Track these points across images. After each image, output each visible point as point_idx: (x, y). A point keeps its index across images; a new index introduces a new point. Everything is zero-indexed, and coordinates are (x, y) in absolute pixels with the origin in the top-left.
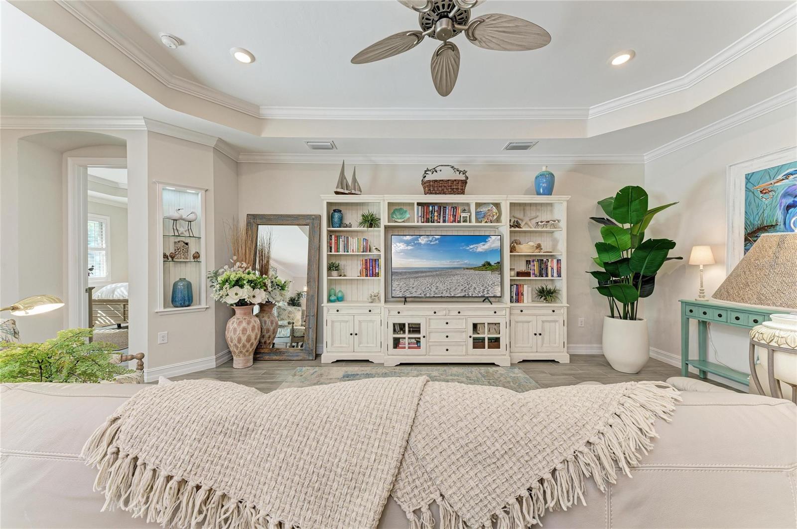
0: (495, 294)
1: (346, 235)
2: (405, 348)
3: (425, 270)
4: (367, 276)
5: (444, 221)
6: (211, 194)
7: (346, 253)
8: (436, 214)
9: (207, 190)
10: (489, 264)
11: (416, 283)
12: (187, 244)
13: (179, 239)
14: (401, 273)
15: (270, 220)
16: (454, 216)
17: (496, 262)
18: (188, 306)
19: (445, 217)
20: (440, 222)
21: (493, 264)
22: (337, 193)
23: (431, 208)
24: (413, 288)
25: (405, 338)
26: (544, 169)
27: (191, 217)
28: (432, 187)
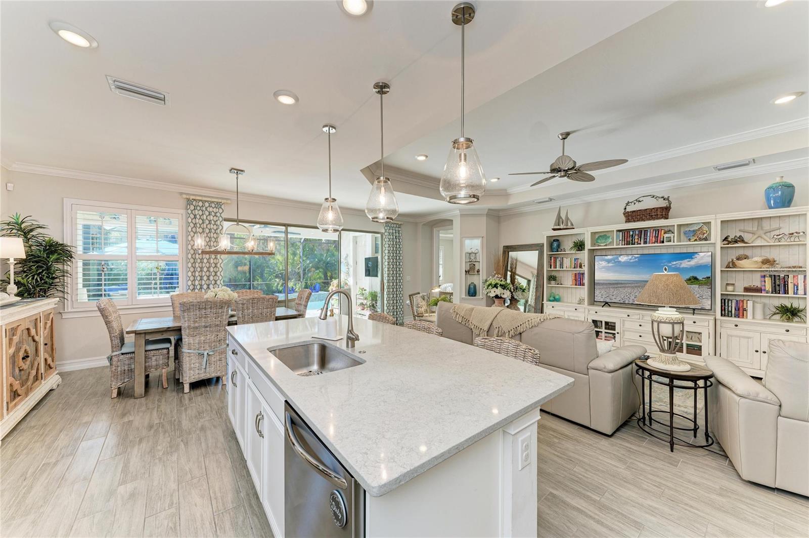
0: (702, 306)
1: (562, 256)
2: (602, 339)
3: (626, 282)
4: (576, 285)
5: (645, 243)
6: (485, 239)
7: (561, 269)
8: (636, 237)
9: (483, 237)
10: (695, 278)
11: (615, 292)
12: (474, 265)
13: (471, 263)
14: (603, 284)
15: (515, 248)
16: (657, 237)
17: (705, 277)
18: (475, 296)
19: (647, 239)
20: (640, 244)
21: (701, 279)
22: (554, 230)
23: (631, 233)
24: (613, 295)
25: (602, 332)
26: (778, 180)
27: (476, 251)
28: (631, 216)
